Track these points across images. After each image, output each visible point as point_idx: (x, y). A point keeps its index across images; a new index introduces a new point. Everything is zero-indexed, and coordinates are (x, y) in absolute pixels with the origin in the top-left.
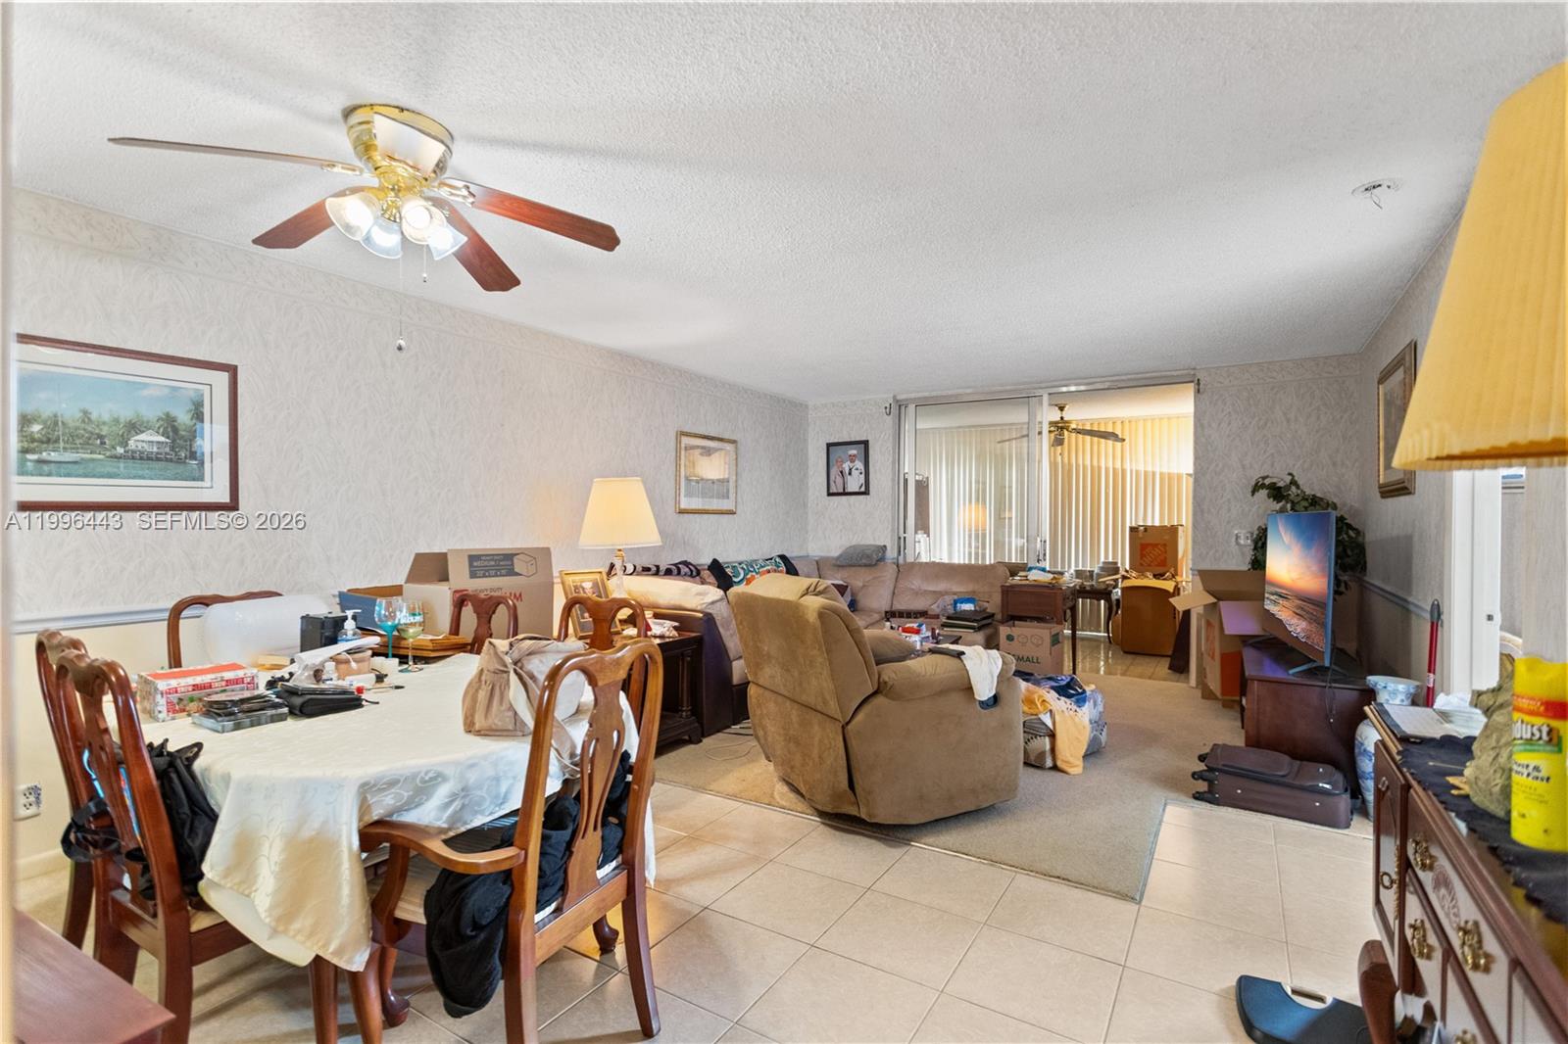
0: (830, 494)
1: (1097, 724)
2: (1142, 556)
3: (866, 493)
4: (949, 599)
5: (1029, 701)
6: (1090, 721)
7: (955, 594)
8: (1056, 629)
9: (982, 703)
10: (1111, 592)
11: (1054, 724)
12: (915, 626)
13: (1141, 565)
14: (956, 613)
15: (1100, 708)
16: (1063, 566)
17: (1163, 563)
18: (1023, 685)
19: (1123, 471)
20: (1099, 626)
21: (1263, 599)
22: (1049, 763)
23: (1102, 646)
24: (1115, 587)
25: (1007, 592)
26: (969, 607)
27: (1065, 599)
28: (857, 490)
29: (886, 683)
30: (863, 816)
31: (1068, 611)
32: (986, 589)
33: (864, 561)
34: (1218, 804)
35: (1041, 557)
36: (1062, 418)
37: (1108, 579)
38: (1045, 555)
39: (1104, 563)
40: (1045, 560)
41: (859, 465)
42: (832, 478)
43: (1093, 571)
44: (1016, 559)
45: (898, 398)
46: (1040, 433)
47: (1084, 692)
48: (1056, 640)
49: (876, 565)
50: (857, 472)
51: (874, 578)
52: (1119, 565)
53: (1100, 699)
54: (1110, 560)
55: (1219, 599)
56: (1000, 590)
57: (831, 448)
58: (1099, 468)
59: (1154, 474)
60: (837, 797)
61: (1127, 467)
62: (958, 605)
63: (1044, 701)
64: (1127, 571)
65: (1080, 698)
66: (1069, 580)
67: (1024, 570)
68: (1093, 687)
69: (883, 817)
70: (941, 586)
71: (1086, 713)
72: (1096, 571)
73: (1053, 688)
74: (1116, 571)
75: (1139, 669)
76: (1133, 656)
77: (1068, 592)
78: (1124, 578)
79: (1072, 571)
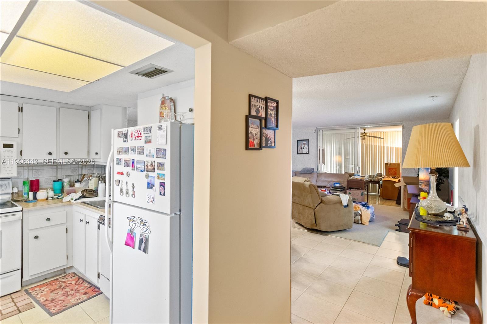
0: (298, 154)
1: (373, 214)
2: (389, 171)
3: (308, 154)
4: (332, 183)
5: (355, 208)
6: (371, 213)
7: (334, 181)
8: (362, 191)
9: (344, 206)
10: (380, 182)
11: (361, 213)
12: (324, 190)
13: (389, 174)
14: (334, 187)
15: (373, 210)
16: (365, 175)
17: (395, 174)
18: (354, 204)
19: (384, 147)
20: (376, 191)
21: (418, 184)
22: (360, 222)
23: (377, 197)
24: (381, 180)
25: (349, 181)
26: (338, 185)
27: (365, 183)
28: (306, 153)
29: (323, 201)
30: (318, 229)
31: (366, 187)
32: (343, 180)
33: (308, 172)
34: (401, 232)
35: (358, 172)
36: (365, 132)
37: (379, 178)
38: (359, 171)
39: (378, 173)
40: (359, 173)
41: (307, 146)
42: (299, 149)
43: (374, 176)
44: (351, 172)
45: (318, 128)
46: (358, 137)
47: (369, 206)
48: (362, 194)
49: (311, 173)
50: (306, 148)
51: (311, 177)
52: (382, 174)
53: (373, 208)
54: (380, 172)
55: (407, 184)
56: (347, 181)
57: (298, 141)
58: (376, 146)
59: (393, 148)
60: (312, 225)
61: (385, 145)
62: (335, 184)
63: (359, 208)
64: (384, 176)
65: (368, 208)
66: (366, 178)
67: (353, 175)
68: (371, 205)
69: (323, 229)
70: (330, 179)
71: (370, 211)
72: (375, 176)
73: (361, 205)
74: (381, 175)
75: (387, 203)
76: (385, 200)
77: (366, 182)
78: (383, 178)
79: (368, 175)
